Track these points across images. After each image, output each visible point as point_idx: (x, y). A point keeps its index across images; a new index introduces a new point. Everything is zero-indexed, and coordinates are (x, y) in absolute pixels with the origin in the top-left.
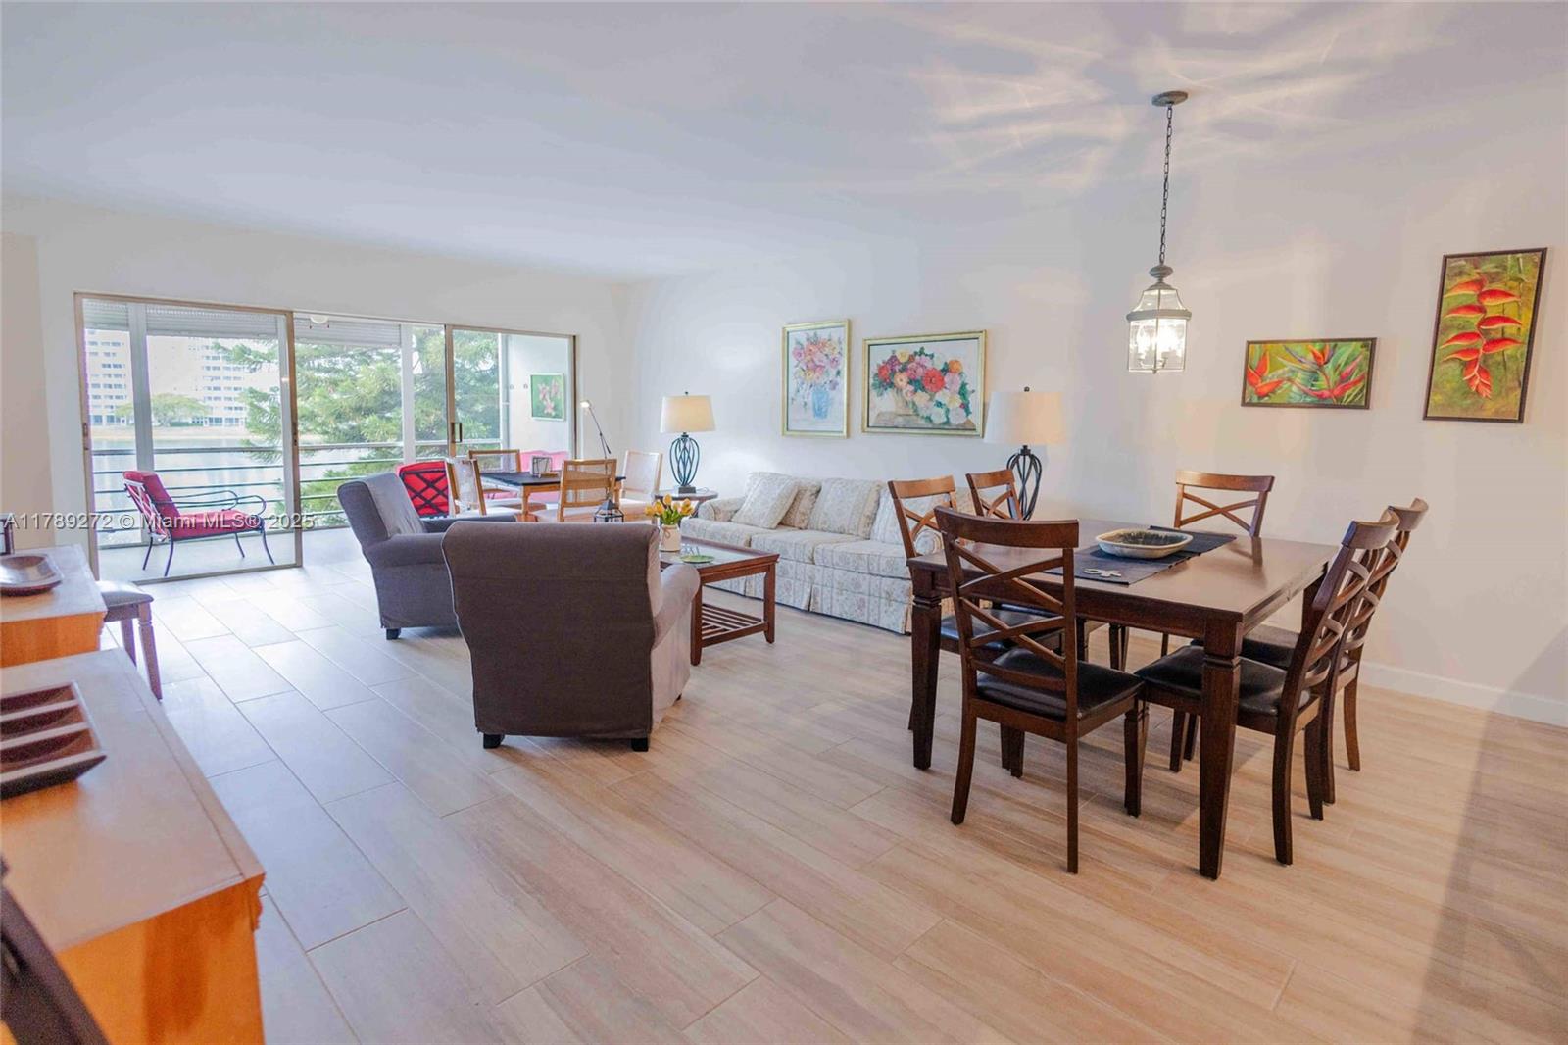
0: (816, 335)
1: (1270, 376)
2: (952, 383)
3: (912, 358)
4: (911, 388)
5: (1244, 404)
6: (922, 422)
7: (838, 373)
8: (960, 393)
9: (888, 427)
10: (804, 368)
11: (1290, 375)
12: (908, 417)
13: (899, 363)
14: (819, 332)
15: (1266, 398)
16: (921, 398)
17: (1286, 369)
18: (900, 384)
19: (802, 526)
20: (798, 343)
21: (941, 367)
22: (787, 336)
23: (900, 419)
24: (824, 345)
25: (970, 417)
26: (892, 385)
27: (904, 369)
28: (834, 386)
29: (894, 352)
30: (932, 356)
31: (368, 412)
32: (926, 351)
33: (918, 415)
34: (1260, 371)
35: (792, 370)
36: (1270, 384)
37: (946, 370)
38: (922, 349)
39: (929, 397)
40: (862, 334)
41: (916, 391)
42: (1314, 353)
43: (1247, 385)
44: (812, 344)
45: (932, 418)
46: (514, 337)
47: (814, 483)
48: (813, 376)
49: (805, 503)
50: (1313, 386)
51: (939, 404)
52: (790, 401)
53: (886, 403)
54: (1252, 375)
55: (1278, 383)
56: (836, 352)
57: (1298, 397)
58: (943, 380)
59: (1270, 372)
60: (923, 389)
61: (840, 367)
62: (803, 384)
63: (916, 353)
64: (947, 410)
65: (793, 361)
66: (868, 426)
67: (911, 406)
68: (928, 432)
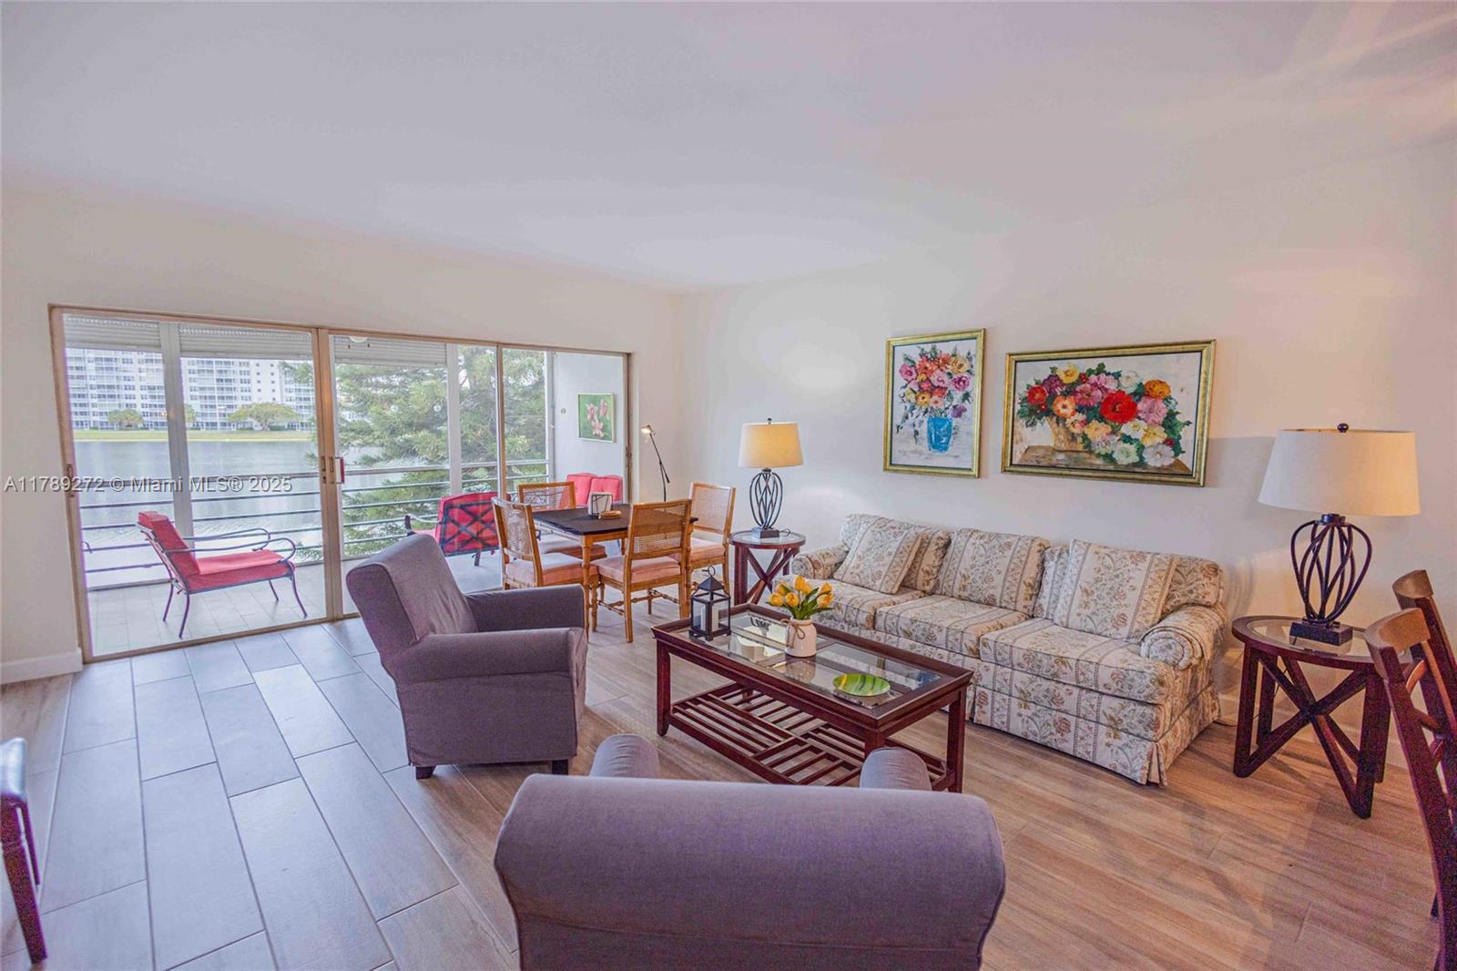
0: (933, 349)
2: (1151, 411)
3: (1083, 378)
4: (1080, 417)
6: (1099, 462)
7: (966, 396)
8: (1163, 425)
9: (1045, 465)
10: (916, 389)
12: (1075, 455)
13: (1063, 385)
14: (939, 346)
16: (1098, 431)
18: (1063, 411)
19: (928, 588)
20: (907, 359)
21: (1130, 390)
22: (892, 351)
23: (1067, 458)
24: (946, 362)
25: (1180, 457)
26: (1049, 413)
27: (1070, 391)
28: (959, 412)
29: (1051, 370)
30: (1116, 376)
31: (421, 427)
32: (1107, 369)
33: (1091, 452)
35: (898, 392)
37: (1140, 394)
38: (1100, 366)
39: (1110, 430)
40: (1002, 347)
41: (1086, 422)
44: (928, 360)
45: (1114, 456)
46: (559, 354)
47: (940, 534)
48: (930, 401)
49: (930, 559)
51: (1127, 439)
52: (895, 429)
53: (1042, 435)
56: (964, 371)
58: (1134, 408)
60: (1101, 419)
61: (968, 389)
62: (913, 408)
63: (1090, 371)
64: (1141, 448)
65: (900, 380)
66: (1012, 464)
67: (1080, 440)
68: (1109, 475)
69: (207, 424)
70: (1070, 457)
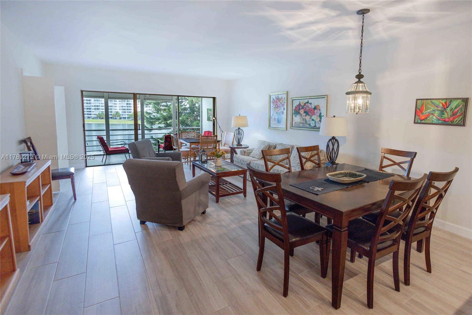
0: (278, 96)
1: (425, 112)
2: (317, 113)
3: (305, 104)
4: (305, 114)
5: (415, 123)
6: (308, 126)
7: (284, 109)
8: (319, 116)
9: (298, 127)
10: (275, 107)
11: (433, 112)
12: (304, 124)
13: (301, 106)
15: (424, 121)
16: (308, 118)
17: (431, 110)
18: (302, 113)
20: (273, 99)
21: (313, 107)
22: (270, 97)
23: (301, 125)
24: (280, 100)
26: (299, 113)
27: (303, 108)
28: (283, 113)
29: (300, 102)
30: (311, 104)
32: (309, 102)
33: (306, 123)
34: (421, 111)
35: (271, 108)
36: (425, 115)
37: (315, 108)
38: (308, 101)
39: (310, 117)
40: (291, 96)
41: (306, 115)
42: (442, 104)
43: (416, 116)
44: (277, 99)
45: (311, 124)
48: (277, 110)
50: (442, 116)
51: (313, 120)
52: (271, 118)
53: (297, 119)
54: (418, 111)
55: (428, 115)
56: (283, 102)
57: (436, 121)
58: (314, 112)
59: (424, 111)
60: (308, 115)
61: (284, 107)
62: (274, 112)
63: (306, 102)
64: (315, 122)
65: (272, 105)
66: (292, 127)
67: (305, 120)
68: (310, 129)
69: (123, 118)
70: (303, 125)
